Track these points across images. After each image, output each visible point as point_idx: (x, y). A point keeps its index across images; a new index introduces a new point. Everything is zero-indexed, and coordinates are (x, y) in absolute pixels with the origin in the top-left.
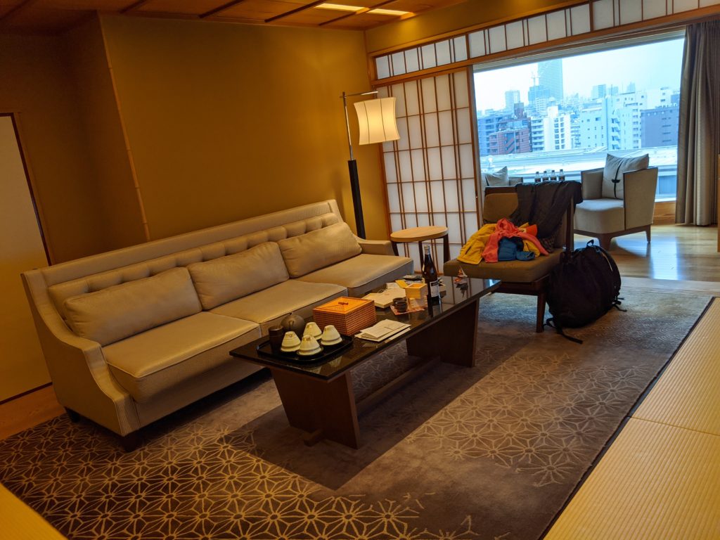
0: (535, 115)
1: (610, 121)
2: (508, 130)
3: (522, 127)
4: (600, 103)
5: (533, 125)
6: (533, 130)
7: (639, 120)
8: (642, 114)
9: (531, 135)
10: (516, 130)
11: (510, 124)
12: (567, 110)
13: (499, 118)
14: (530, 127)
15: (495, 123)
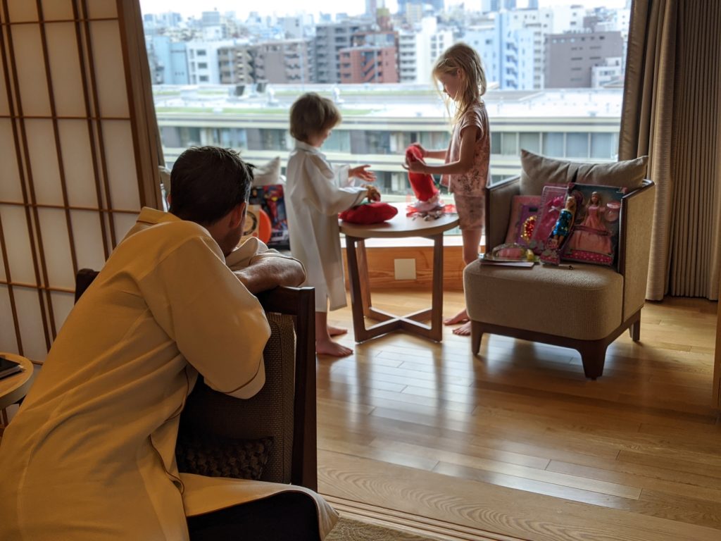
0: (406, 29)
1: (505, 47)
2: (366, 47)
3: (387, 43)
4: (493, 20)
5: (402, 42)
6: (402, 50)
7: (542, 47)
8: (546, 40)
9: (398, 57)
10: (377, 47)
11: (369, 38)
12: (448, 24)
13: (355, 28)
14: (397, 45)
15: (348, 34)
